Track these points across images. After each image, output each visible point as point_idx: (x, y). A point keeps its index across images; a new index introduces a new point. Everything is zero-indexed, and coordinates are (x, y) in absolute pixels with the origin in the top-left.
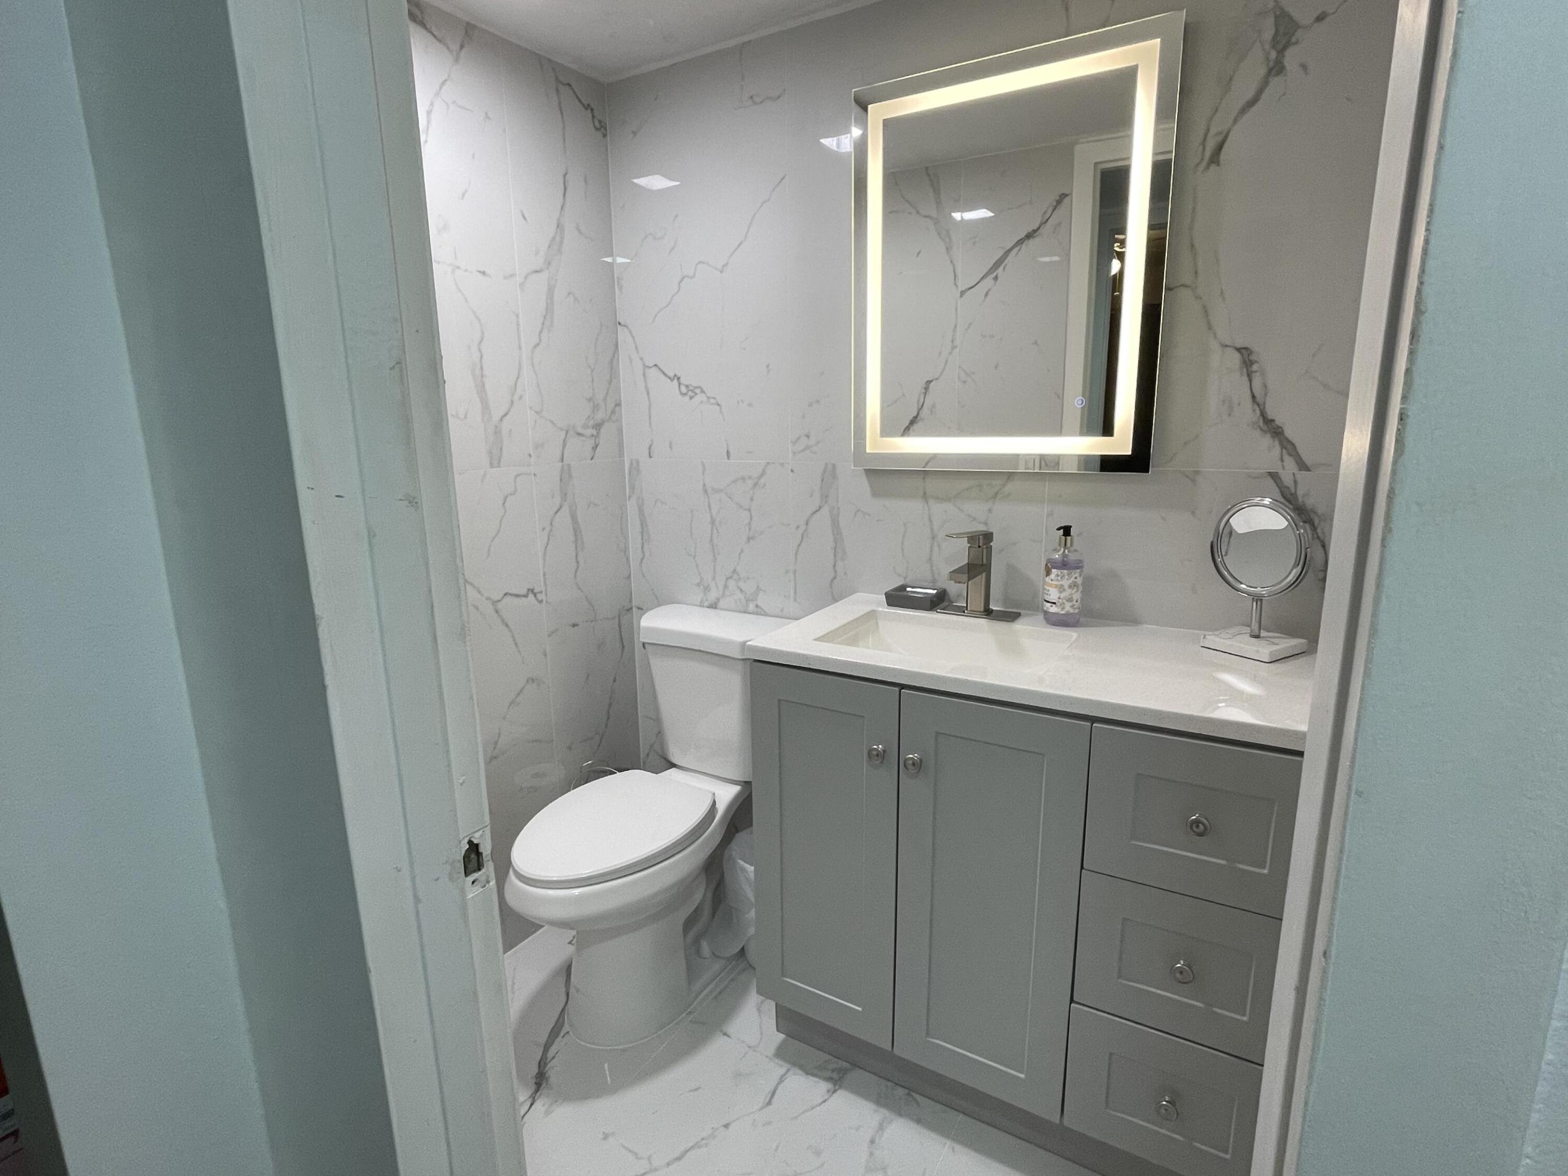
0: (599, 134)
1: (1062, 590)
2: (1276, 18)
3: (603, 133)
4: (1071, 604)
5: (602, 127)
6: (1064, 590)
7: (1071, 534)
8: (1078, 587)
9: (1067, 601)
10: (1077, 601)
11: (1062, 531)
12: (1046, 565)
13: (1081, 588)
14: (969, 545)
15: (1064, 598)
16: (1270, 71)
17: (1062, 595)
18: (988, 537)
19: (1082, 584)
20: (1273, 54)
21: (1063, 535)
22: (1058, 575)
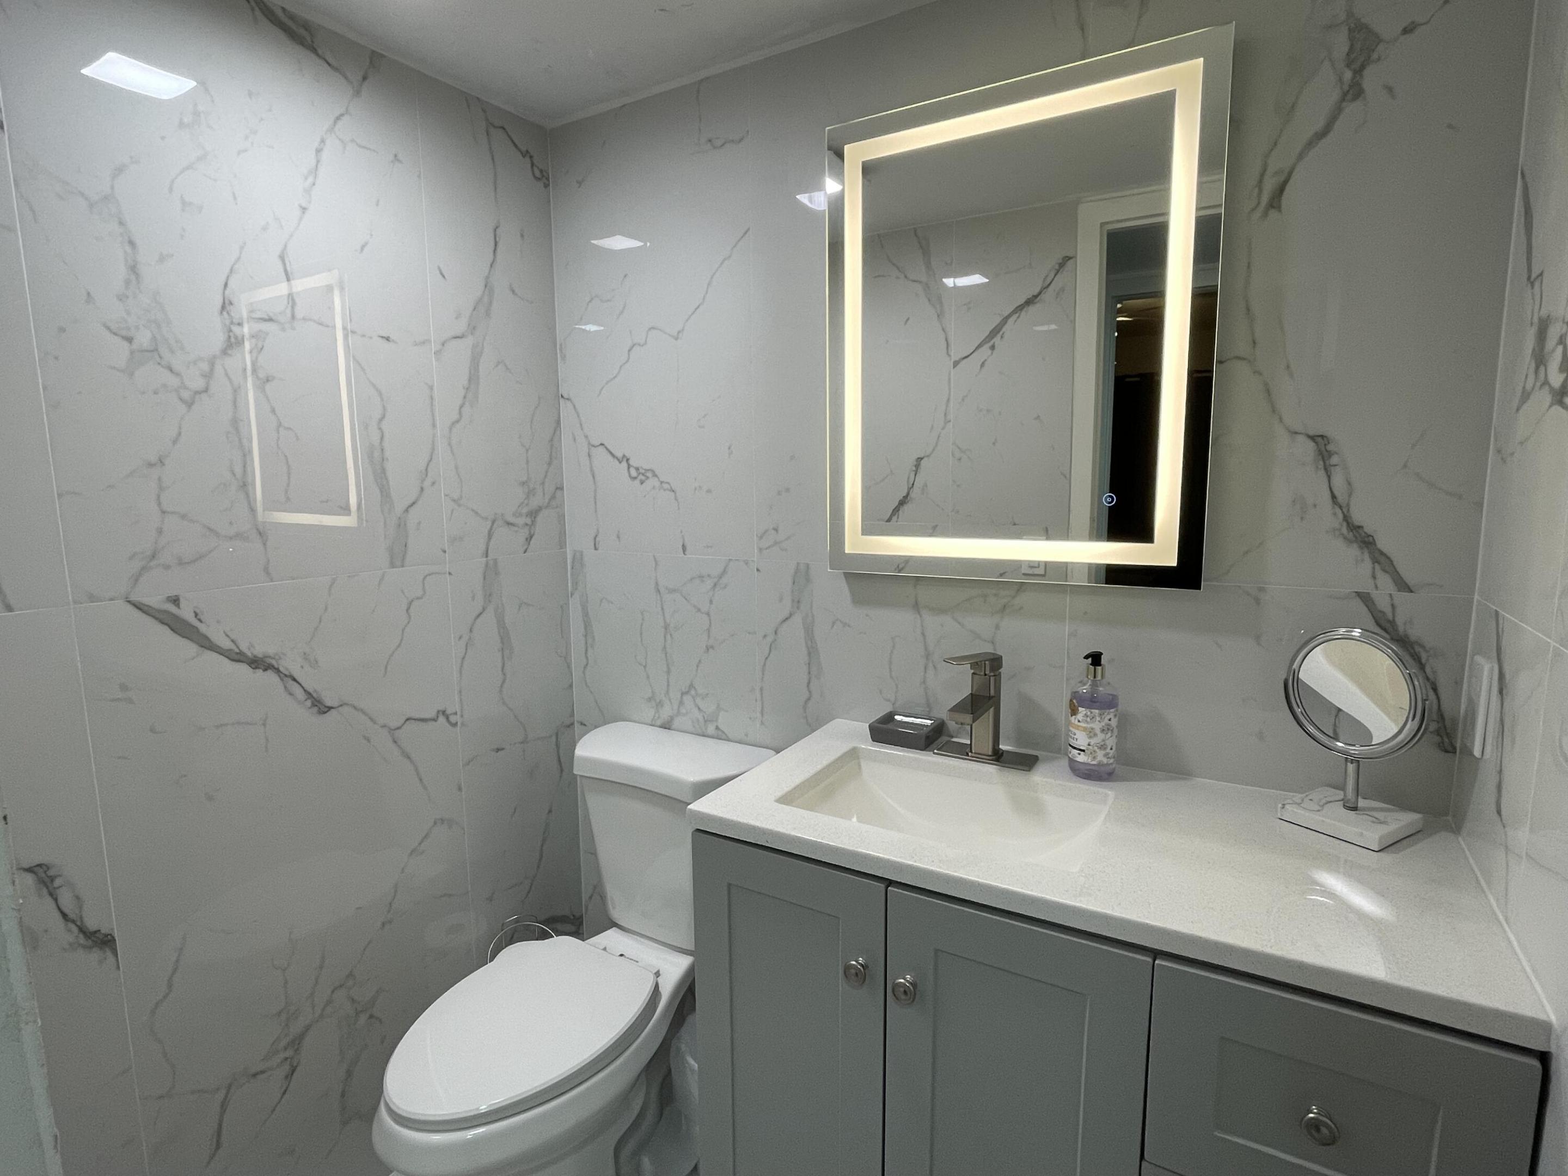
0: (541, 184)
1: (1092, 734)
2: (1350, 30)
3: (544, 183)
4: (1103, 752)
5: (543, 176)
6: (1095, 735)
7: (1103, 662)
8: (1112, 730)
9: (1100, 748)
10: (1111, 749)
11: (1090, 659)
12: (1071, 700)
13: (1116, 731)
14: (972, 671)
15: (1096, 745)
16: (1345, 94)
17: (1093, 742)
18: (995, 662)
19: (1117, 727)
20: (1348, 75)
21: (1091, 664)
22: (1086, 716)
